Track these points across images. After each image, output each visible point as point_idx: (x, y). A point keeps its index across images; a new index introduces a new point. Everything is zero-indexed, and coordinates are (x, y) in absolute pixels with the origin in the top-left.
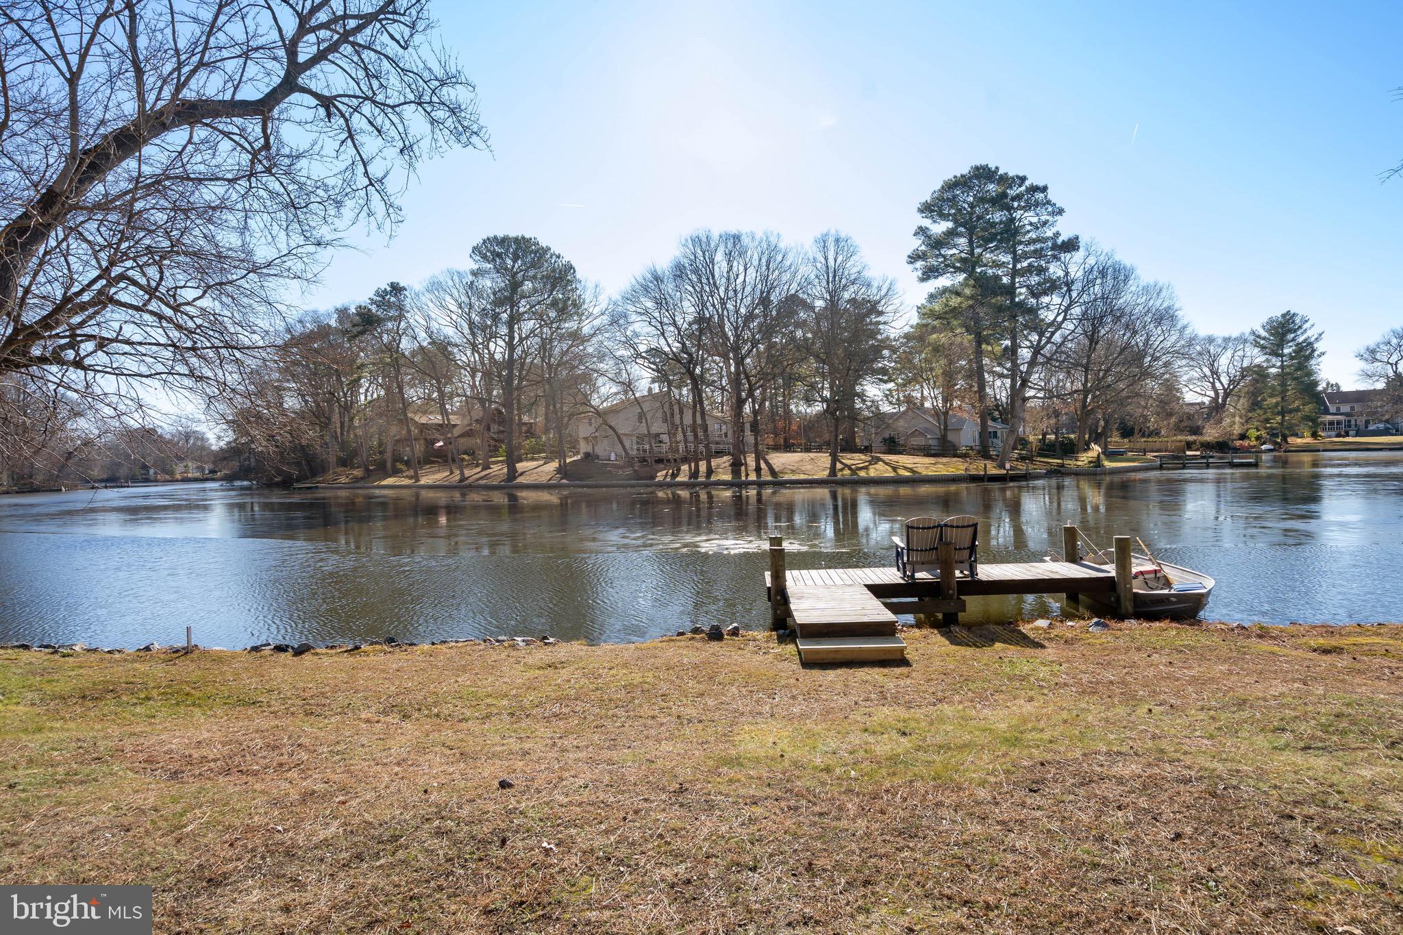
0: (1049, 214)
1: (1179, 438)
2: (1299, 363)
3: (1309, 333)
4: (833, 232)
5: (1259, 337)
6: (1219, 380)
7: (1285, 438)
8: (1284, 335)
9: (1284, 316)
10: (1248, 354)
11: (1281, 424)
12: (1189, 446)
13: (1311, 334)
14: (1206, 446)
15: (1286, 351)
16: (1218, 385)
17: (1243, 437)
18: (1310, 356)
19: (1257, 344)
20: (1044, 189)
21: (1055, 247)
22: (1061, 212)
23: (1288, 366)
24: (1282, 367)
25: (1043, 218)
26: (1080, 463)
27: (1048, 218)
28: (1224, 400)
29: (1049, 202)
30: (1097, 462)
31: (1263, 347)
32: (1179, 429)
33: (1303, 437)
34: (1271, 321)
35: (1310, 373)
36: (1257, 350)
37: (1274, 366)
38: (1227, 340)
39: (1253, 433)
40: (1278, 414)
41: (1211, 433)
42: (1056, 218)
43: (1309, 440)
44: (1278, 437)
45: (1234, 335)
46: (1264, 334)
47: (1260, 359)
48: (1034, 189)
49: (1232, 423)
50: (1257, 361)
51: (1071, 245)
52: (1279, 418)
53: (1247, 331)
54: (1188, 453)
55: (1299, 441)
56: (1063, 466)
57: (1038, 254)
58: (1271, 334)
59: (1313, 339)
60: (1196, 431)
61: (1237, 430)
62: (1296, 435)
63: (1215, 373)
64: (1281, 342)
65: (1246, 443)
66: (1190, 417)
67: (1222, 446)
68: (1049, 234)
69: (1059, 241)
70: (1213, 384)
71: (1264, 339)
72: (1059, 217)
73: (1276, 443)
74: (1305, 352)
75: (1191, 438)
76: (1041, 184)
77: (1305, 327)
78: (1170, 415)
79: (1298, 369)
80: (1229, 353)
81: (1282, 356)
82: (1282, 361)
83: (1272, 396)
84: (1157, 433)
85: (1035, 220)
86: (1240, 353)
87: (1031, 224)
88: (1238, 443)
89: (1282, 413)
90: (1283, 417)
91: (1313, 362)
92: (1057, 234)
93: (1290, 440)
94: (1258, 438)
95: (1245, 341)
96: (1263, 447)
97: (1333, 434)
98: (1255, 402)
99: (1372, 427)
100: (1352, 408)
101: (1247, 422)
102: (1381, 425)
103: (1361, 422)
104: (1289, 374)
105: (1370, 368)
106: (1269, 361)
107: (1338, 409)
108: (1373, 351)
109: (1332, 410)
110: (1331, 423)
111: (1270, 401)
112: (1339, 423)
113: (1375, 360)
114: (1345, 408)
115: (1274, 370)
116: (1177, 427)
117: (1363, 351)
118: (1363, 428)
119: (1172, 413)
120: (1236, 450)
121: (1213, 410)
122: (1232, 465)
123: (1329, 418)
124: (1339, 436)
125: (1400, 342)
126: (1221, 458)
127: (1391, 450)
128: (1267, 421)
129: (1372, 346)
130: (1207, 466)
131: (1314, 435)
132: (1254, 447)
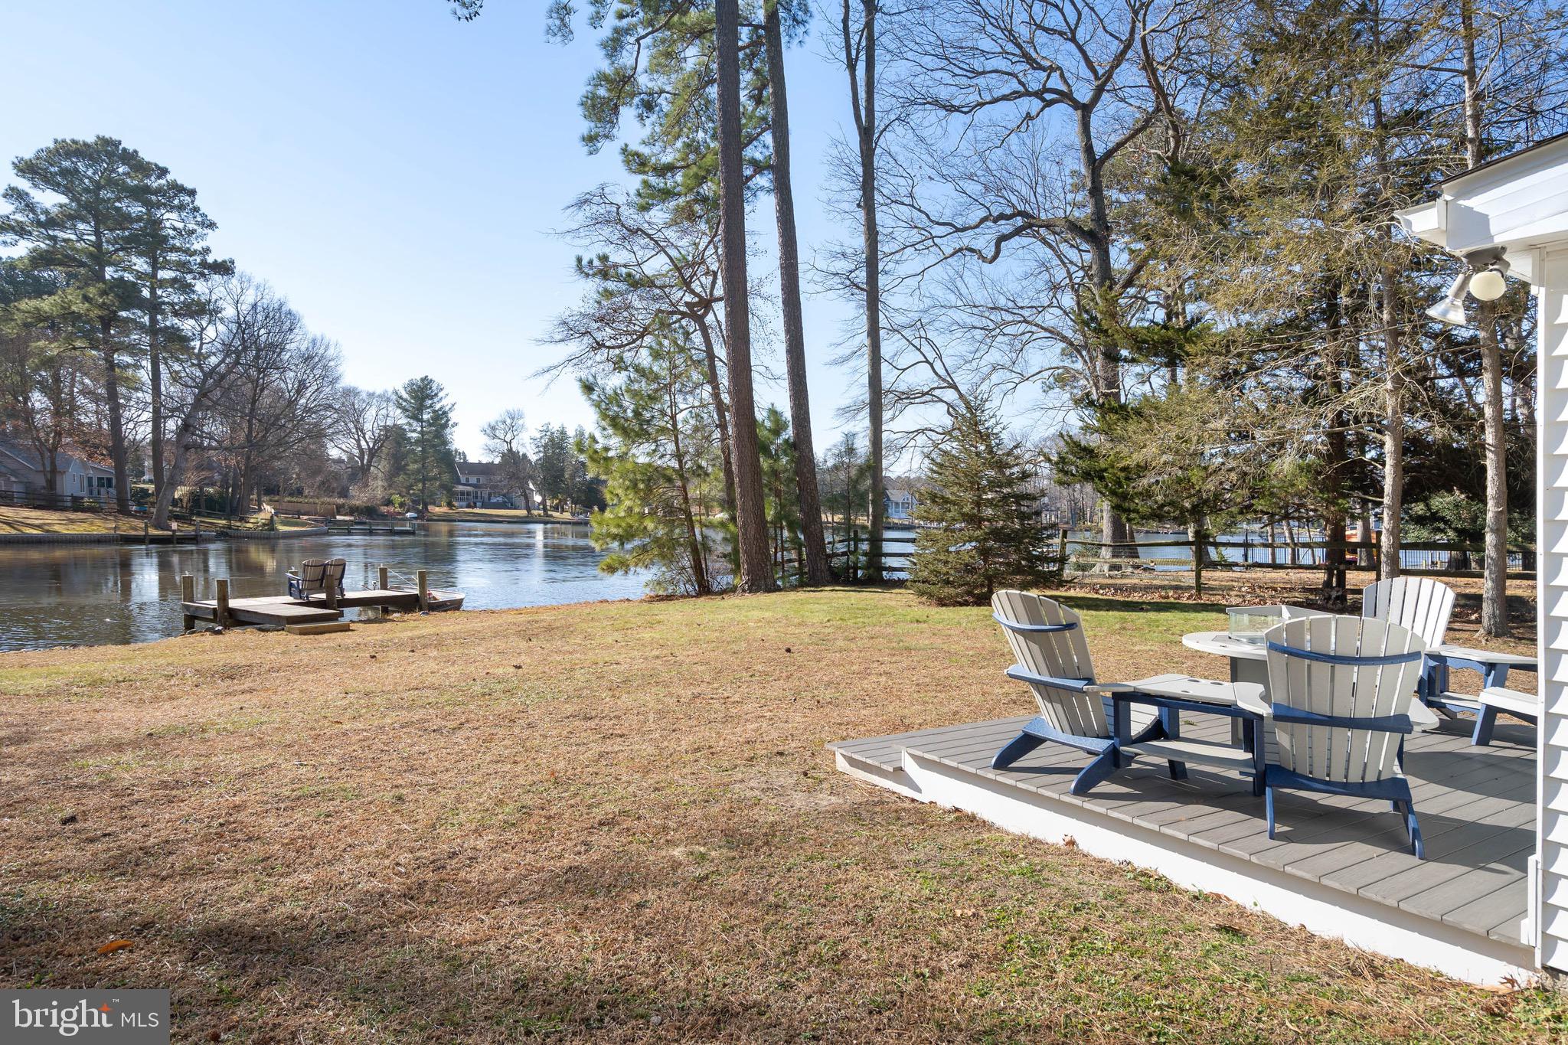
0: (197, 224)
2: (436, 431)
3: (444, 402)
5: (401, 397)
6: (364, 438)
7: (426, 506)
8: (423, 399)
9: (422, 380)
10: (391, 414)
11: (422, 491)
12: (339, 509)
13: (446, 403)
14: (352, 511)
15: (426, 417)
16: (363, 443)
17: (389, 502)
18: (446, 426)
19: (399, 406)
20: (192, 193)
21: (204, 264)
22: (212, 225)
23: (428, 433)
24: (422, 433)
25: (191, 226)
26: (248, 525)
27: (196, 227)
28: (370, 461)
29: (196, 209)
30: (270, 524)
31: (405, 410)
34: (412, 384)
35: (445, 443)
37: (415, 431)
38: (371, 395)
39: (397, 499)
40: (420, 481)
41: (359, 497)
42: (206, 231)
43: (444, 509)
44: (422, 504)
45: (378, 393)
46: (405, 396)
47: (402, 421)
48: (180, 189)
49: (374, 490)
51: (224, 268)
52: (420, 485)
53: (390, 390)
54: (339, 517)
55: (437, 509)
56: (229, 527)
57: (182, 266)
58: (412, 397)
59: (447, 409)
60: (344, 493)
62: (434, 504)
63: (360, 430)
64: (421, 408)
65: (391, 509)
66: (336, 476)
67: (370, 511)
68: (197, 246)
69: (210, 259)
70: (358, 441)
71: (406, 401)
72: (209, 231)
73: (418, 511)
74: (441, 421)
75: (341, 501)
76: (187, 187)
77: (441, 394)
79: (436, 437)
80: (373, 410)
81: (421, 421)
82: (422, 427)
83: (416, 462)
85: (180, 225)
86: (384, 412)
87: (175, 229)
89: (424, 480)
90: (424, 484)
91: (448, 431)
92: (207, 251)
93: (430, 508)
94: (402, 505)
95: (388, 400)
96: (408, 515)
97: (464, 504)
98: (398, 466)
99: (494, 500)
100: (478, 480)
101: (390, 486)
102: (500, 499)
103: (485, 493)
104: (428, 440)
105: (492, 443)
106: (410, 424)
107: (467, 480)
108: (493, 428)
109: (463, 480)
110: (462, 493)
111: (413, 467)
112: (468, 494)
113: (495, 437)
114: (473, 480)
115: (415, 435)
116: (326, 488)
117: (486, 427)
118: (486, 500)
119: (317, 471)
120: (384, 517)
121: (359, 472)
122: (392, 533)
123: (460, 488)
124: (468, 506)
125: (512, 422)
126: (378, 525)
127: (509, 522)
128: (410, 487)
129: (493, 424)
130: (371, 533)
131: (450, 505)
132: (399, 513)
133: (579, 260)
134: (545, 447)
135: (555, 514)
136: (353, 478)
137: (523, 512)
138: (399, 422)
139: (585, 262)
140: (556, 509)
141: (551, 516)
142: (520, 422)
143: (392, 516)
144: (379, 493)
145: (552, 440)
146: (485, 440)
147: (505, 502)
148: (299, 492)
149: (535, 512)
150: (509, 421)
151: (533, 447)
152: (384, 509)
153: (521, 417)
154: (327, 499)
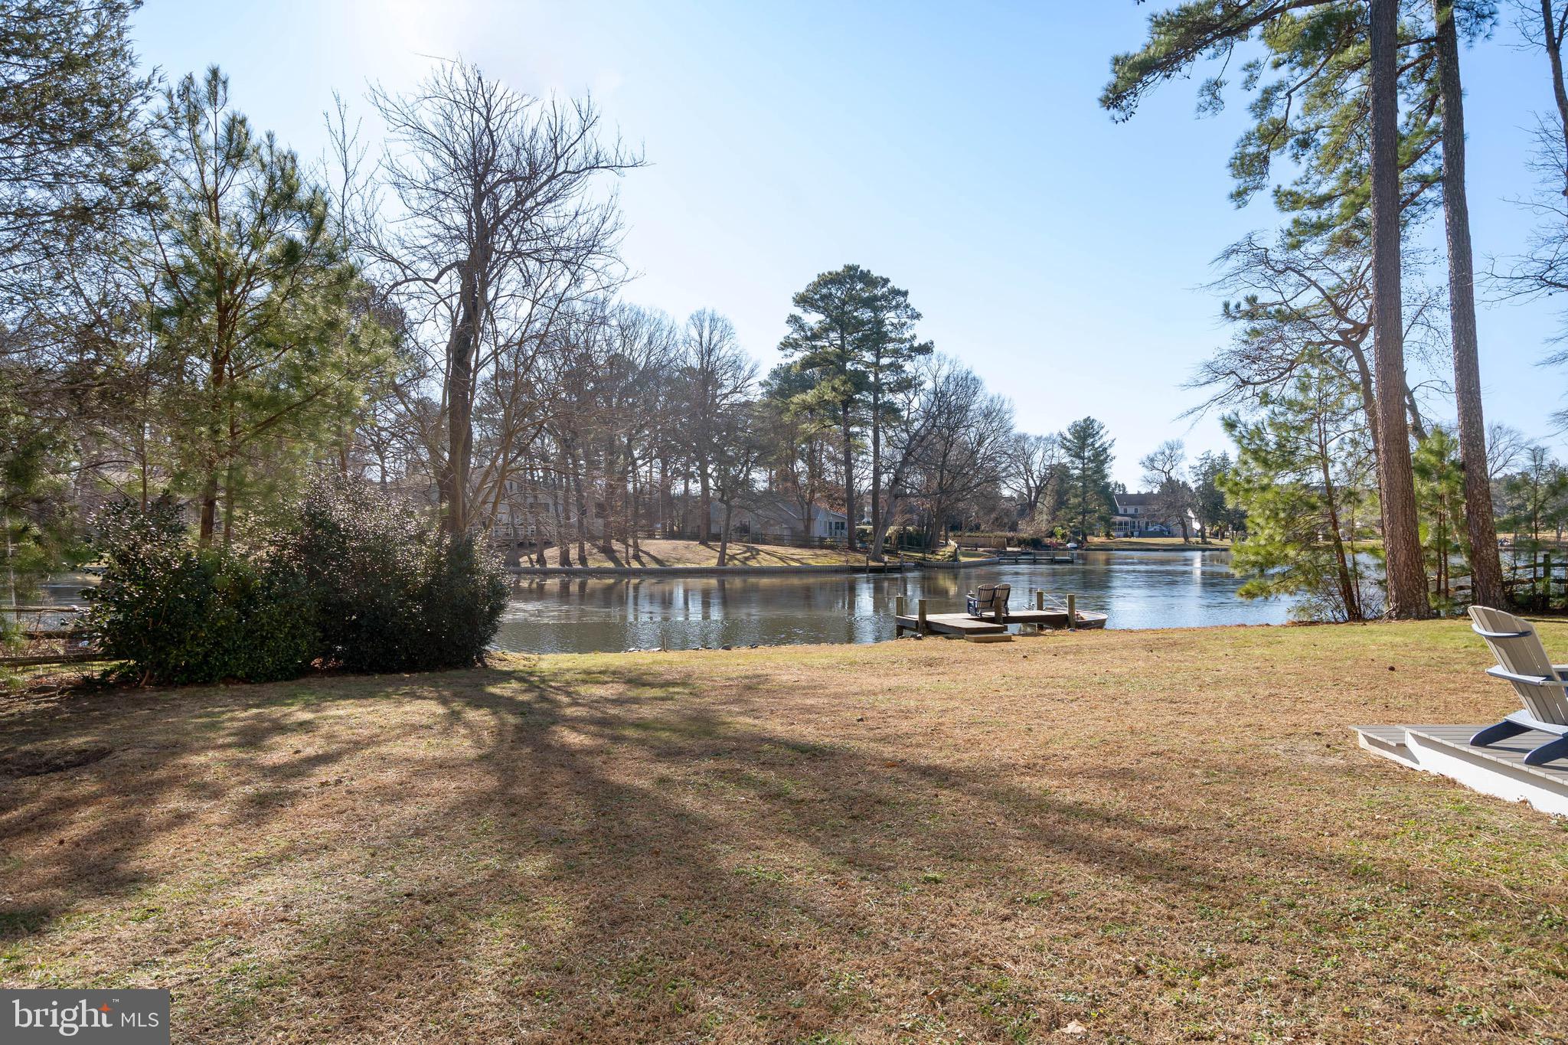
0: (908, 317)
2: (1097, 466)
3: (1104, 439)
4: (709, 311)
5: (1065, 439)
6: (1034, 477)
7: (1085, 537)
8: (1085, 439)
9: (1085, 423)
10: (1056, 454)
11: (1082, 523)
12: (1009, 542)
13: (1106, 439)
14: (1021, 542)
16: (1031, 482)
17: (1052, 534)
18: (1104, 461)
19: (1063, 446)
20: (905, 294)
21: (912, 349)
22: (918, 316)
23: (1089, 469)
24: (1083, 470)
25: (903, 320)
26: (938, 557)
27: (906, 320)
28: (1036, 497)
29: (907, 306)
30: (954, 556)
31: (1068, 449)
32: (1000, 525)
33: (1098, 536)
34: (1075, 425)
35: (1105, 476)
36: (1063, 451)
37: (1077, 468)
38: (1040, 439)
39: (1059, 530)
40: (1079, 514)
41: (1026, 531)
42: (913, 322)
43: (1103, 539)
44: (1080, 535)
45: (1045, 436)
46: (1069, 437)
47: (1066, 460)
48: (897, 292)
49: (1041, 522)
51: (926, 349)
52: (1080, 518)
54: (1009, 549)
55: (1096, 540)
56: (925, 559)
57: (896, 353)
58: (1075, 438)
59: (1107, 445)
60: (1014, 527)
62: (1093, 534)
63: (1029, 471)
64: (1082, 448)
65: (1054, 540)
66: (1007, 513)
67: (1035, 543)
68: (907, 335)
69: (916, 344)
70: (1027, 481)
71: (1069, 441)
72: (916, 321)
73: (1078, 542)
74: (1101, 458)
75: (1011, 534)
76: (903, 289)
77: (1101, 433)
79: (1096, 472)
80: (1041, 453)
81: (1083, 458)
82: (1084, 464)
83: (1076, 496)
85: (895, 321)
86: (1050, 452)
87: (892, 324)
89: (1083, 512)
90: (1084, 516)
91: (1106, 465)
92: (914, 337)
93: (1090, 538)
94: (1063, 536)
95: (1054, 442)
96: (1069, 545)
97: (1122, 533)
98: (1061, 503)
99: (1151, 529)
100: (1136, 510)
101: (1053, 519)
102: (1157, 528)
103: (1143, 522)
104: (1089, 476)
105: (1150, 474)
106: (1072, 462)
107: (1125, 510)
108: (1152, 460)
109: (1121, 511)
110: (1121, 524)
111: (1073, 501)
112: (1126, 524)
113: (1154, 468)
114: (1131, 510)
115: (1077, 472)
116: (998, 523)
117: (1145, 459)
118: (1144, 529)
119: (993, 509)
120: (1047, 547)
121: (1027, 507)
122: (1053, 562)
123: (1118, 519)
124: (1126, 536)
125: (1171, 452)
126: (1041, 555)
127: (1165, 550)
128: (1071, 520)
129: (1151, 456)
130: (1035, 562)
131: (1108, 535)
132: (1061, 544)
133: (1227, 305)
134: (1205, 474)
135: (1214, 541)
136: (1022, 513)
137: (1180, 540)
138: (1063, 461)
139: (1232, 307)
140: (1215, 535)
141: (1210, 543)
142: (1179, 452)
143: (1055, 547)
144: (1044, 527)
145: (1212, 467)
146: (1144, 472)
147: (1162, 531)
148: (977, 528)
149: (1193, 540)
150: (1167, 452)
151: (1192, 475)
152: (1048, 541)
153: (1180, 446)
154: (1000, 533)
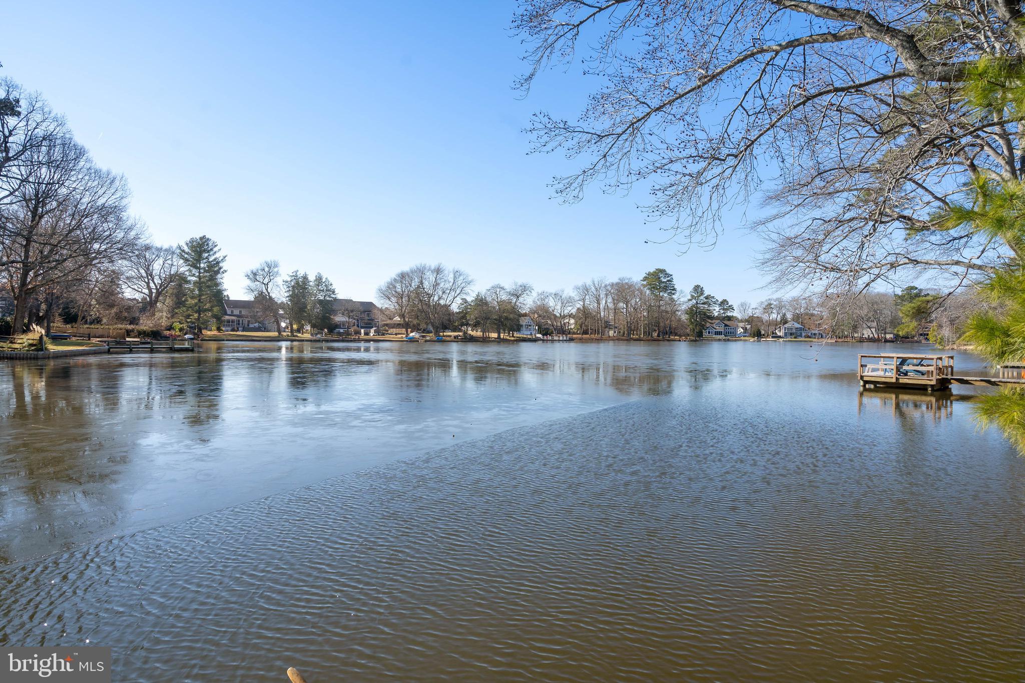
1: (120, 326)
2: (211, 275)
3: (217, 255)
5: (183, 251)
6: (153, 281)
7: (200, 330)
8: (201, 253)
9: (201, 238)
10: (175, 263)
11: (198, 319)
12: (129, 333)
13: (219, 255)
14: (141, 334)
15: (202, 265)
16: (152, 285)
17: (170, 328)
18: (218, 272)
19: (182, 257)
23: (203, 277)
24: (199, 277)
28: (157, 298)
30: (39, 344)
31: (186, 260)
32: (119, 318)
33: (211, 330)
34: (192, 241)
35: (217, 285)
36: (182, 261)
37: (194, 275)
38: (159, 250)
39: (177, 325)
40: (196, 312)
41: (146, 324)
43: (215, 333)
44: (197, 329)
45: (165, 246)
46: (186, 249)
47: (184, 268)
49: (161, 317)
50: (182, 270)
52: (196, 315)
53: (175, 246)
54: (128, 339)
55: (209, 333)
58: (192, 251)
59: (220, 260)
60: (134, 321)
61: (164, 322)
62: (206, 328)
63: (150, 274)
64: (199, 259)
65: (172, 333)
66: (129, 309)
67: (155, 335)
70: (148, 284)
71: (187, 253)
73: (194, 334)
74: (215, 269)
75: (130, 327)
77: (215, 249)
78: (111, 306)
79: (210, 280)
80: (161, 261)
81: (199, 268)
82: (200, 273)
83: (192, 298)
84: (98, 321)
86: (170, 262)
88: (167, 333)
89: (199, 312)
90: (200, 314)
91: (219, 276)
93: (204, 332)
94: (181, 330)
95: (173, 253)
96: (186, 336)
97: (229, 329)
98: (179, 302)
99: (251, 326)
100: (240, 312)
101: (172, 317)
102: (256, 325)
103: (246, 321)
104: (203, 282)
105: (253, 285)
106: (190, 271)
107: (232, 312)
108: (255, 274)
109: (229, 312)
110: (228, 321)
111: (191, 302)
112: (233, 321)
113: (256, 280)
114: (236, 312)
115: (194, 279)
117: (249, 273)
118: (246, 326)
119: (114, 308)
120: (166, 338)
121: (148, 305)
122: (172, 350)
123: (227, 317)
124: (233, 330)
125: (270, 270)
126: (161, 344)
128: (188, 316)
129: (255, 271)
130: (155, 350)
131: (219, 329)
132: (179, 336)
134: (293, 287)
136: (143, 310)
137: (273, 334)
140: (298, 331)
142: (276, 270)
143: (175, 338)
145: (297, 283)
146: (248, 282)
149: (285, 334)
150: (267, 269)
151: (285, 287)
153: (276, 266)
